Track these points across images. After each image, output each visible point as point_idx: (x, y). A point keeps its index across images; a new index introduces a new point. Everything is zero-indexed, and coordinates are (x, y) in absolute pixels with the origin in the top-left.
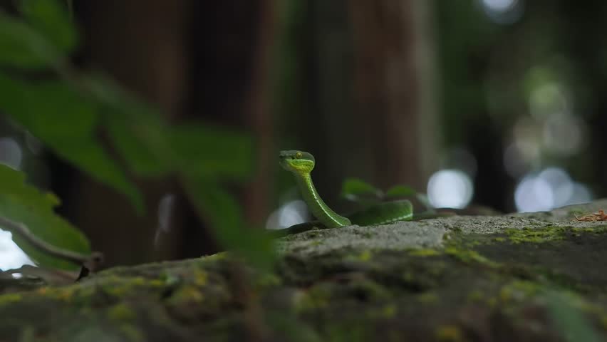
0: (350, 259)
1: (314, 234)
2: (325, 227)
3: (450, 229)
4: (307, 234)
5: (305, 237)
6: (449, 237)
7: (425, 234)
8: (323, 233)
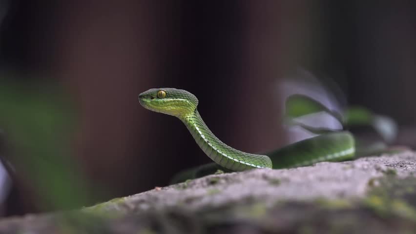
0: (241, 214)
1: (214, 180)
2: (230, 171)
3: (383, 171)
4: (207, 180)
5: (205, 184)
6: (377, 183)
7: (346, 179)
8: (226, 179)
